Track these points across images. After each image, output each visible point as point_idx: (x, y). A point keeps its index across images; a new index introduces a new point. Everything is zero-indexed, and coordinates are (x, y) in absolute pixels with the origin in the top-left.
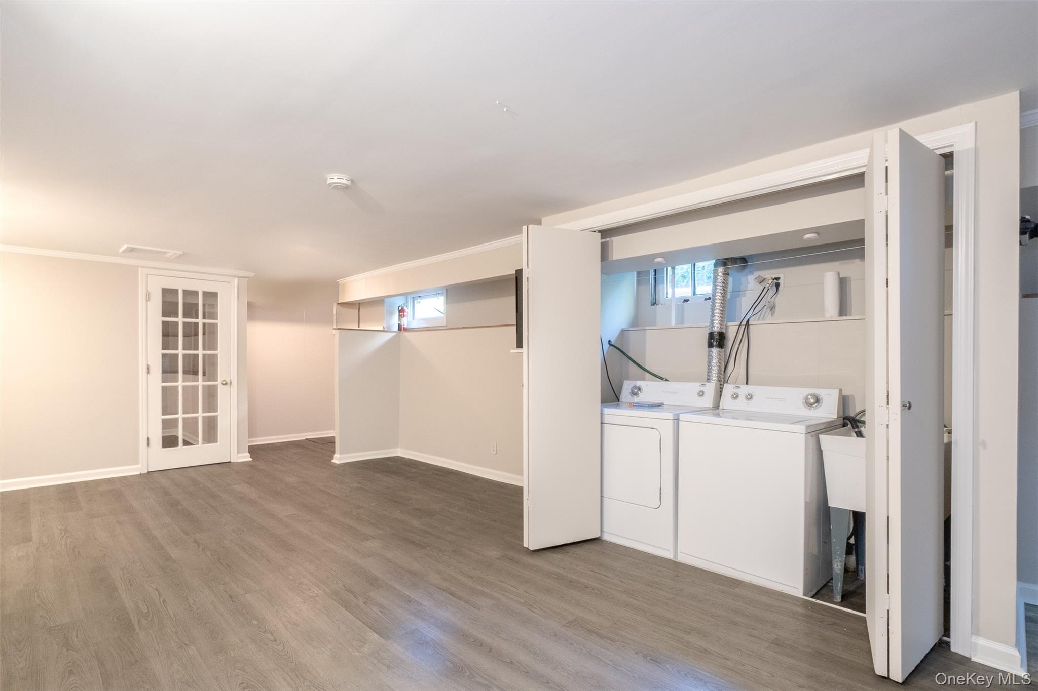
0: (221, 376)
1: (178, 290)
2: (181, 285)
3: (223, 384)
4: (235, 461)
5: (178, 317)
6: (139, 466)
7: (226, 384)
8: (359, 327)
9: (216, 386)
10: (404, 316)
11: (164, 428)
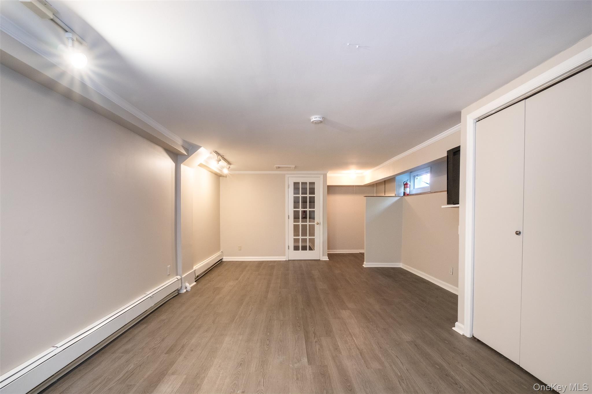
0: (316, 220)
1: (299, 182)
2: (300, 180)
3: (317, 224)
4: (322, 260)
5: (299, 194)
6: (286, 257)
7: (318, 224)
8: (385, 195)
9: (314, 225)
10: (407, 187)
11: (294, 242)
